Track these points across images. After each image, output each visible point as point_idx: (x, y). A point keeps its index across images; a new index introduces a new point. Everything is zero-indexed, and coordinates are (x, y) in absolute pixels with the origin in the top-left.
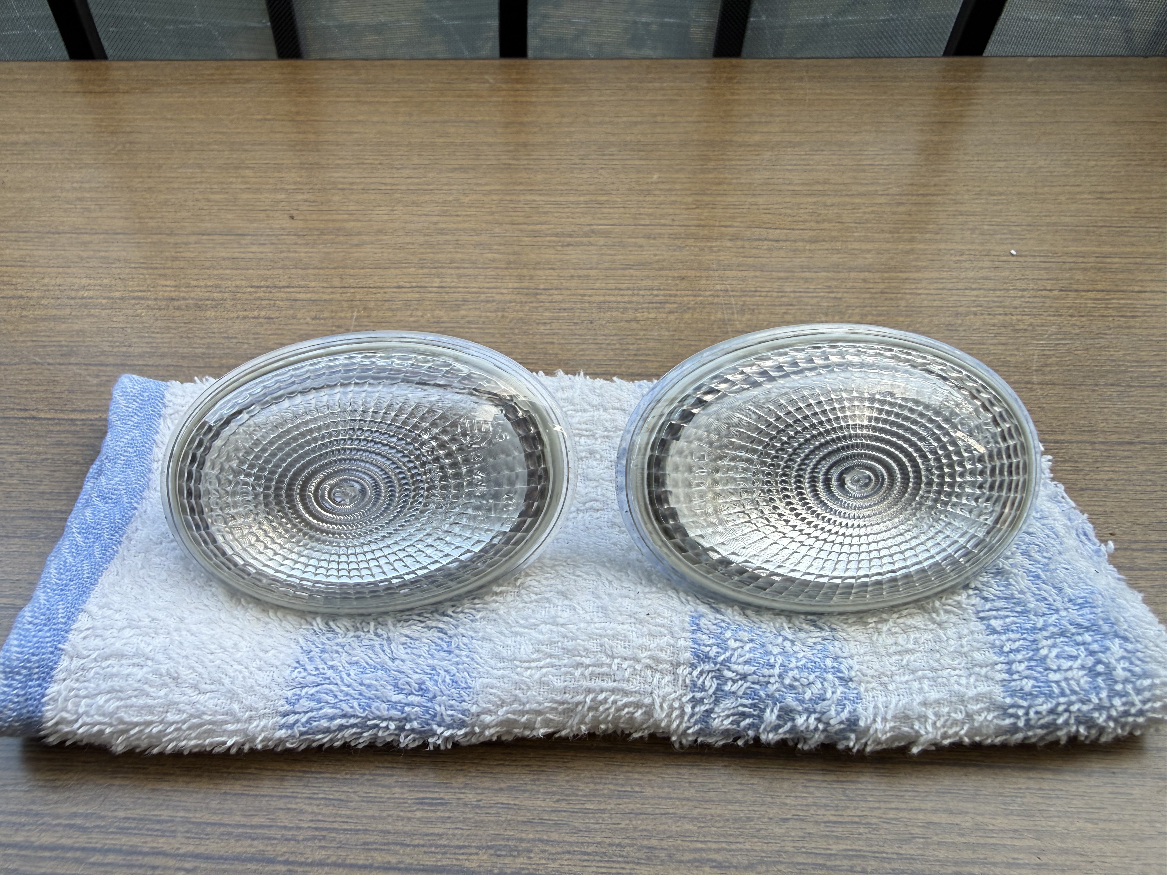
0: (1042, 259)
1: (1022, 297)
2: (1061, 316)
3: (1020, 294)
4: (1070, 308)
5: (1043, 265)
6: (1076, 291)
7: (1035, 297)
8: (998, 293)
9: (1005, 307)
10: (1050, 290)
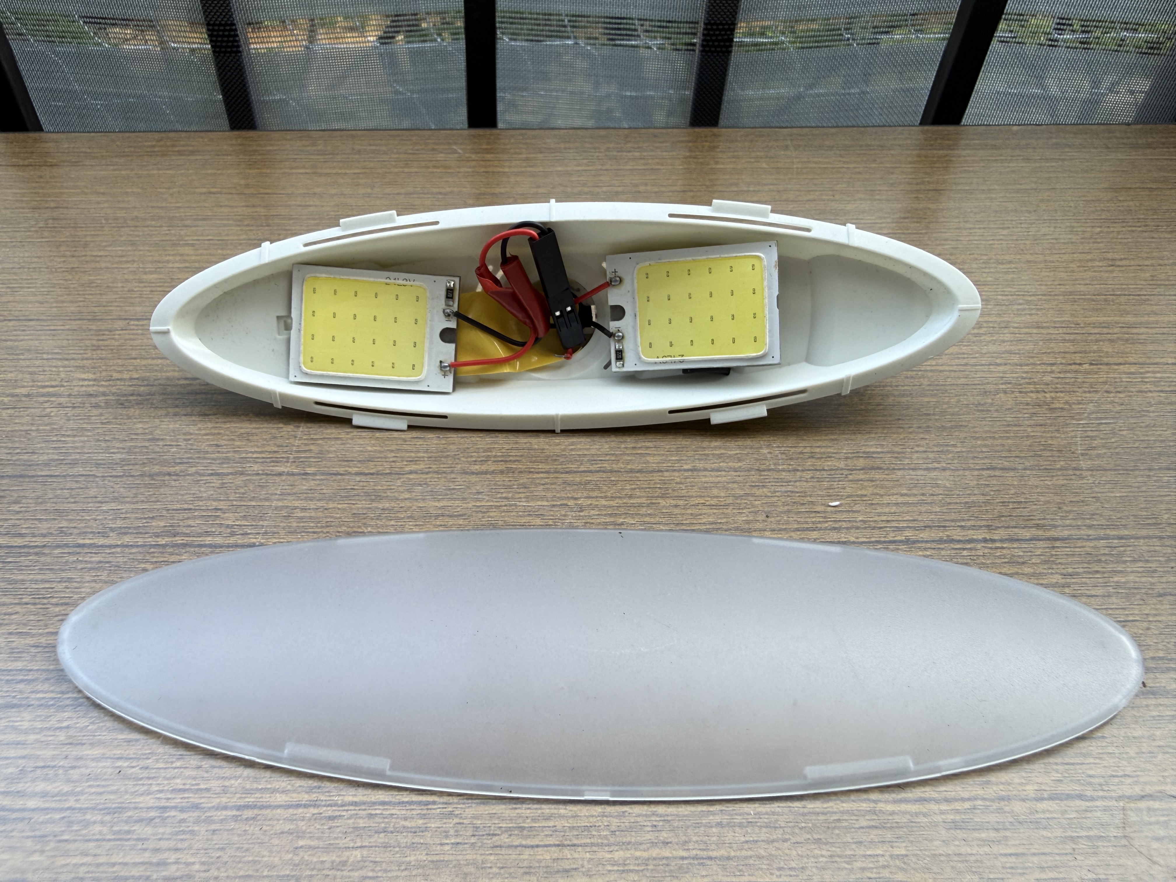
0: (1065, 330)
1: (1052, 372)
2: (1096, 392)
3: (1049, 369)
4: (1105, 383)
5: (1067, 337)
6: (1107, 364)
7: (1066, 372)
8: (1026, 368)
9: (1035, 383)
10: (1080, 364)
